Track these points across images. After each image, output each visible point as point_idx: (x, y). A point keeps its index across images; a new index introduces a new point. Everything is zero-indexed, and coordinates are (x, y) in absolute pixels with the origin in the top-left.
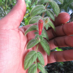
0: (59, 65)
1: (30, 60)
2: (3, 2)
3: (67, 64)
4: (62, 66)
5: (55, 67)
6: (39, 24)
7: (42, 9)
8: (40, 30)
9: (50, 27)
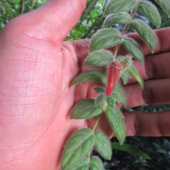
0: (137, 162)
1: (76, 151)
2: (13, 10)
3: (157, 161)
4: (144, 164)
5: (128, 166)
6: (110, 72)
7: (116, 38)
8: (112, 85)
9: (130, 78)
